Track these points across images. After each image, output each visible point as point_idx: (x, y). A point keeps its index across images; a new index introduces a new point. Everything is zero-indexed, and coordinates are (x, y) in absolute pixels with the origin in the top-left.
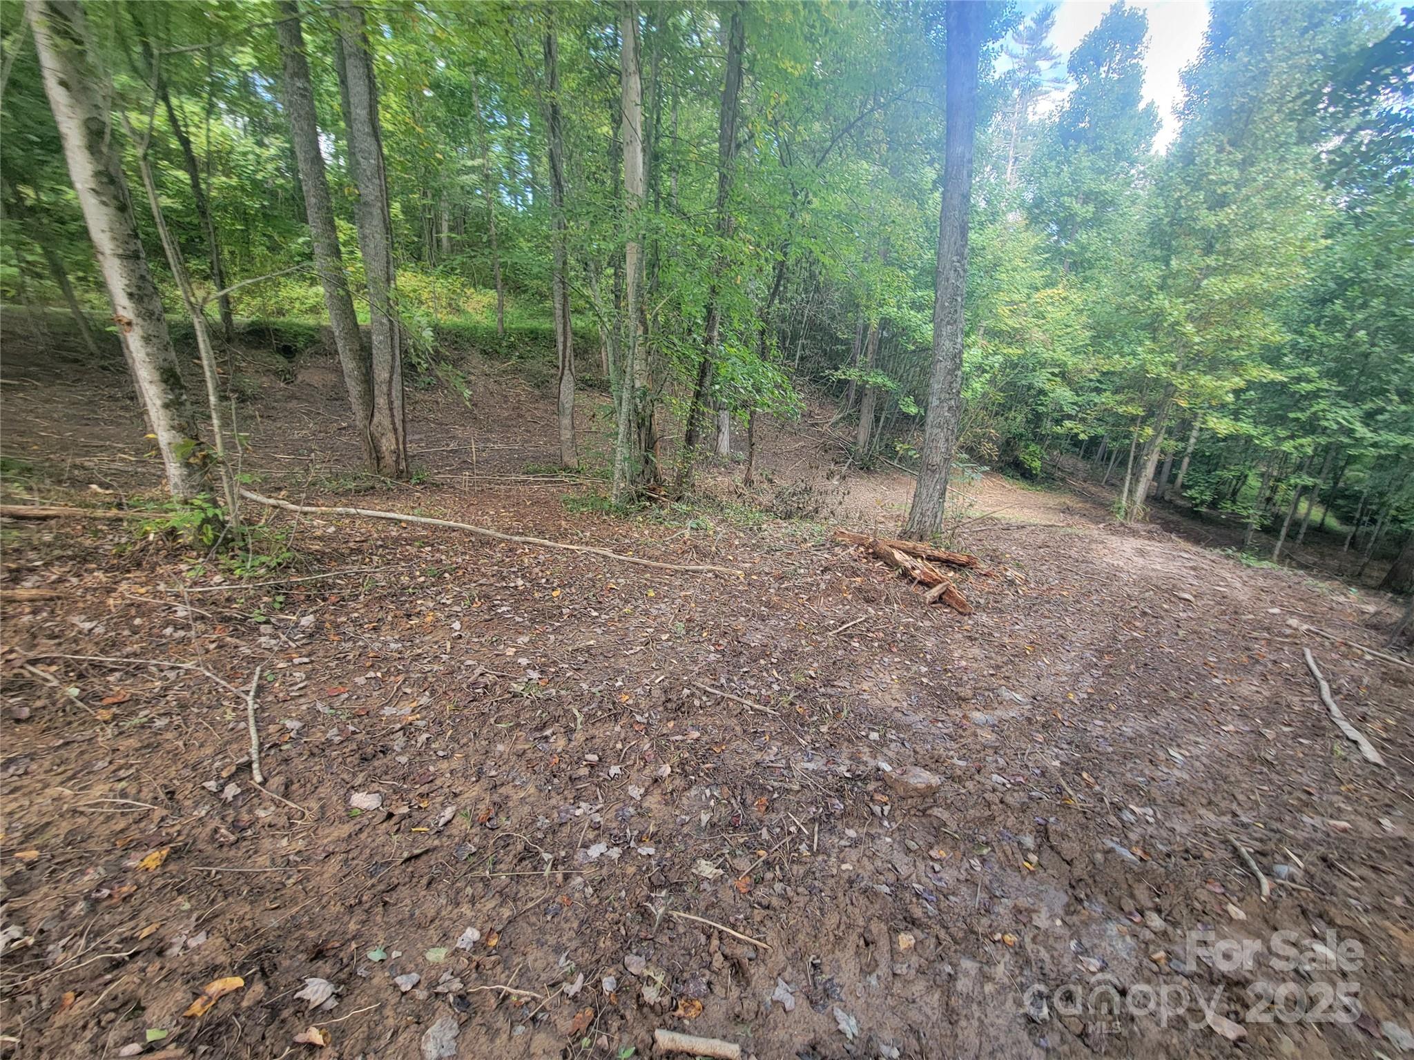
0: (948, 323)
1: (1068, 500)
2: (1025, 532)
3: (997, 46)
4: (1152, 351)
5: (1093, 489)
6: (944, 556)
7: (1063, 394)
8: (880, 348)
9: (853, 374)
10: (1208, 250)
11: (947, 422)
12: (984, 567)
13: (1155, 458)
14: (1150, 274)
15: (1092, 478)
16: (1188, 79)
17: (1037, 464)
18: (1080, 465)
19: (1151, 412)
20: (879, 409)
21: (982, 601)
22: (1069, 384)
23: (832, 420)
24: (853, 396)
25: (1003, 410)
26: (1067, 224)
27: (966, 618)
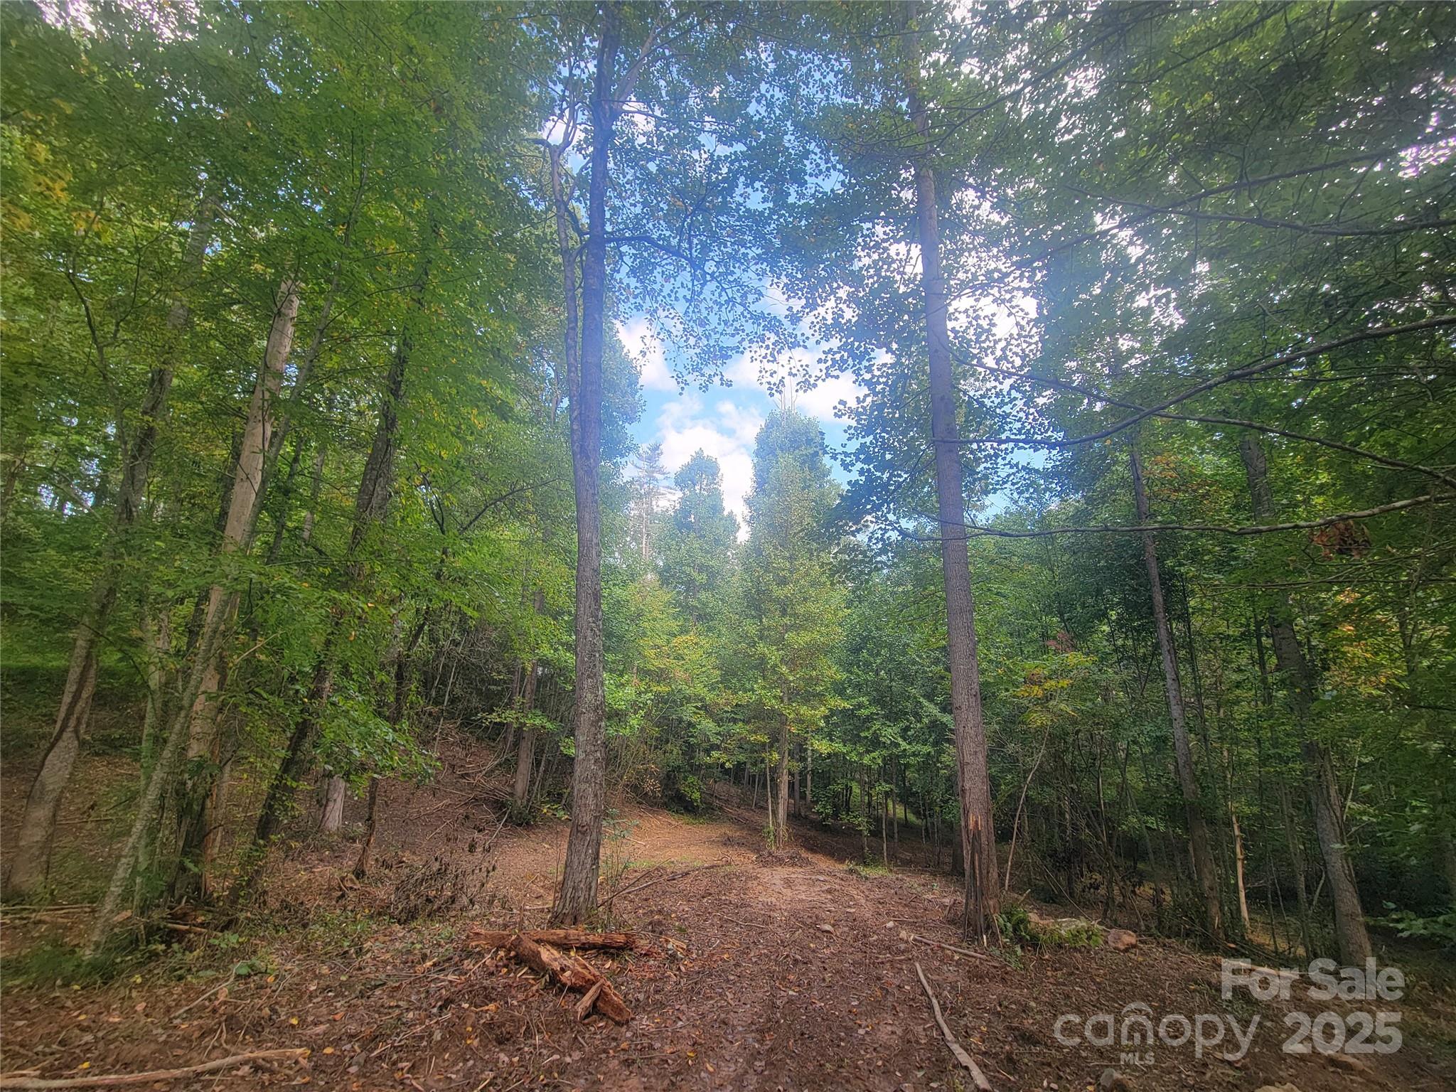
0: (589, 677)
1: (727, 830)
2: (688, 880)
3: (623, 460)
4: (764, 688)
5: (746, 815)
6: (599, 941)
7: (708, 725)
8: (538, 687)
9: (509, 716)
10: (784, 613)
11: (595, 775)
12: (643, 944)
13: (785, 778)
14: (751, 628)
15: (744, 803)
16: (748, 502)
17: (696, 795)
18: (732, 790)
19: (775, 739)
20: (539, 752)
21: (641, 997)
22: (711, 716)
23: (487, 768)
24: (511, 738)
25: (661, 742)
26: (690, 585)
27: (624, 1029)
